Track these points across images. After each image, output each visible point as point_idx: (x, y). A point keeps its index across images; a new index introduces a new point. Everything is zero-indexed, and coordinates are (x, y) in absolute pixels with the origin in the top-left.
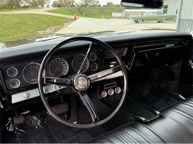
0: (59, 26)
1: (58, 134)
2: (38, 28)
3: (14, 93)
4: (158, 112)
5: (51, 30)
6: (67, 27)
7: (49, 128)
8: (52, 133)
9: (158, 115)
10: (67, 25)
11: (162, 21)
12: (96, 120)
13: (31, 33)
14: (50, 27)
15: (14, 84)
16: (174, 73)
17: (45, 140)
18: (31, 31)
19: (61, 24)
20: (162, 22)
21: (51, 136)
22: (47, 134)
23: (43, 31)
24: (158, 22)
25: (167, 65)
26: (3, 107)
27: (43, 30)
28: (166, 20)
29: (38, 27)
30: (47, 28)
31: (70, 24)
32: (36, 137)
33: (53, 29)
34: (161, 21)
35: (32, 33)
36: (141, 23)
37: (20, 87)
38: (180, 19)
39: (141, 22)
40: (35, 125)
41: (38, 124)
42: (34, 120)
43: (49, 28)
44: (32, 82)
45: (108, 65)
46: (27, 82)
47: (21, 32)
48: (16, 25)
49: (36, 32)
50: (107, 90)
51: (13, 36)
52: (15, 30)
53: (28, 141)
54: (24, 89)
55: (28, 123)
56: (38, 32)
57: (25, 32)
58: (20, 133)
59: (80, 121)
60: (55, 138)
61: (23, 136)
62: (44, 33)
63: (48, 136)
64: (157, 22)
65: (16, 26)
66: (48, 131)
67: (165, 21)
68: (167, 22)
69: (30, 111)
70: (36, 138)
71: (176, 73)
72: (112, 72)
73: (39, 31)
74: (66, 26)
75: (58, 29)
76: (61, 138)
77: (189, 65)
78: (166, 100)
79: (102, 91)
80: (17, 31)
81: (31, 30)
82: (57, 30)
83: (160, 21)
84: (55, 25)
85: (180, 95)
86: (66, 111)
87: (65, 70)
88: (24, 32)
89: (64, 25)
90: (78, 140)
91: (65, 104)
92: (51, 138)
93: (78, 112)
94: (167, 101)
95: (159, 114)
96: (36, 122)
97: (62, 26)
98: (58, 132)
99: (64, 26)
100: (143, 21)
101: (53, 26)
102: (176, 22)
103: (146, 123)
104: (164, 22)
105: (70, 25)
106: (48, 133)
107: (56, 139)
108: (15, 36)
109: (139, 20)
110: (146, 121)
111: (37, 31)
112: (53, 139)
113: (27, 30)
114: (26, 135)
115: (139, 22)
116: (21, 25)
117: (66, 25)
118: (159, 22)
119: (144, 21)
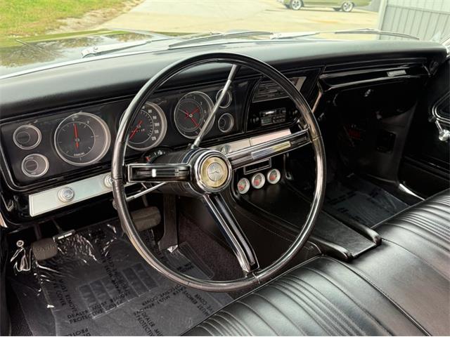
0: (114, 10)
1: (137, 274)
2: (64, 13)
3: (34, 191)
4: (373, 233)
5: (93, 18)
6: (131, 11)
7: (113, 261)
8: (122, 273)
9: (374, 240)
10: (132, 6)
11: (344, 8)
12: (254, 268)
13: (47, 23)
14: (93, 10)
15: (32, 166)
16: (395, 135)
17: (107, 290)
18: (47, 19)
19: (118, 5)
20: (344, 11)
21: (121, 282)
22: (111, 275)
23: (77, 20)
24: (334, 8)
25: (379, 117)
26: (6, 226)
27: (76, 18)
28: (354, 5)
29: (64, 10)
30: (85, 12)
31: (137, 4)
32: (85, 284)
33: (98, 15)
34: (342, 8)
35: (50, 22)
36: (299, 9)
37: (49, 175)
38: (387, 6)
39: (298, 7)
40: (82, 256)
41: (88, 254)
42: (79, 244)
43: (88, 14)
44: (76, 160)
45: (258, 119)
46: (65, 160)
47: (24, 21)
48: (11, 4)
49: (60, 21)
50: (249, 177)
51: (5, 29)
52: (10, 16)
53: (66, 293)
54: (59, 179)
55: (64, 251)
56: (64, 21)
57: (35, 20)
58: (47, 275)
59: (184, 243)
60: (130, 284)
61: (54, 282)
62: (79, 23)
63: (113, 281)
64: (333, 10)
65: (10, 6)
66: (112, 269)
67: (351, 8)
68: (354, 10)
69: (73, 230)
70: (86, 286)
71: (397, 136)
72: (290, 146)
73: (65, 19)
74: (129, 10)
75: (110, 16)
76: (145, 285)
77: (430, 121)
78: (370, 195)
79: (239, 180)
80: (14, 17)
81: (48, 17)
82: (109, 18)
83: (340, 7)
84: (104, 7)
85: (401, 185)
86: (155, 224)
87: (157, 132)
88: (32, 21)
89: (124, 6)
90: (184, 290)
91: (151, 208)
92: (120, 286)
93: (180, 224)
94: (373, 197)
95: (376, 237)
96: (84, 250)
97: (119, 9)
98: (134, 271)
99: (124, 10)
100: (302, 6)
101: (100, 8)
102: (377, 11)
103: (350, 260)
104: (348, 10)
105: (138, 7)
106: (113, 273)
107: (133, 287)
108: (11, 29)
109: (293, 3)
110: (349, 254)
111: (62, 18)
112: (125, 288)
113: (39, 16)
114: (60, 281)
115: (294, 8)
116: (22, 4)
117: (128, 7)
118: (337, 10)
119: (306, 5)
